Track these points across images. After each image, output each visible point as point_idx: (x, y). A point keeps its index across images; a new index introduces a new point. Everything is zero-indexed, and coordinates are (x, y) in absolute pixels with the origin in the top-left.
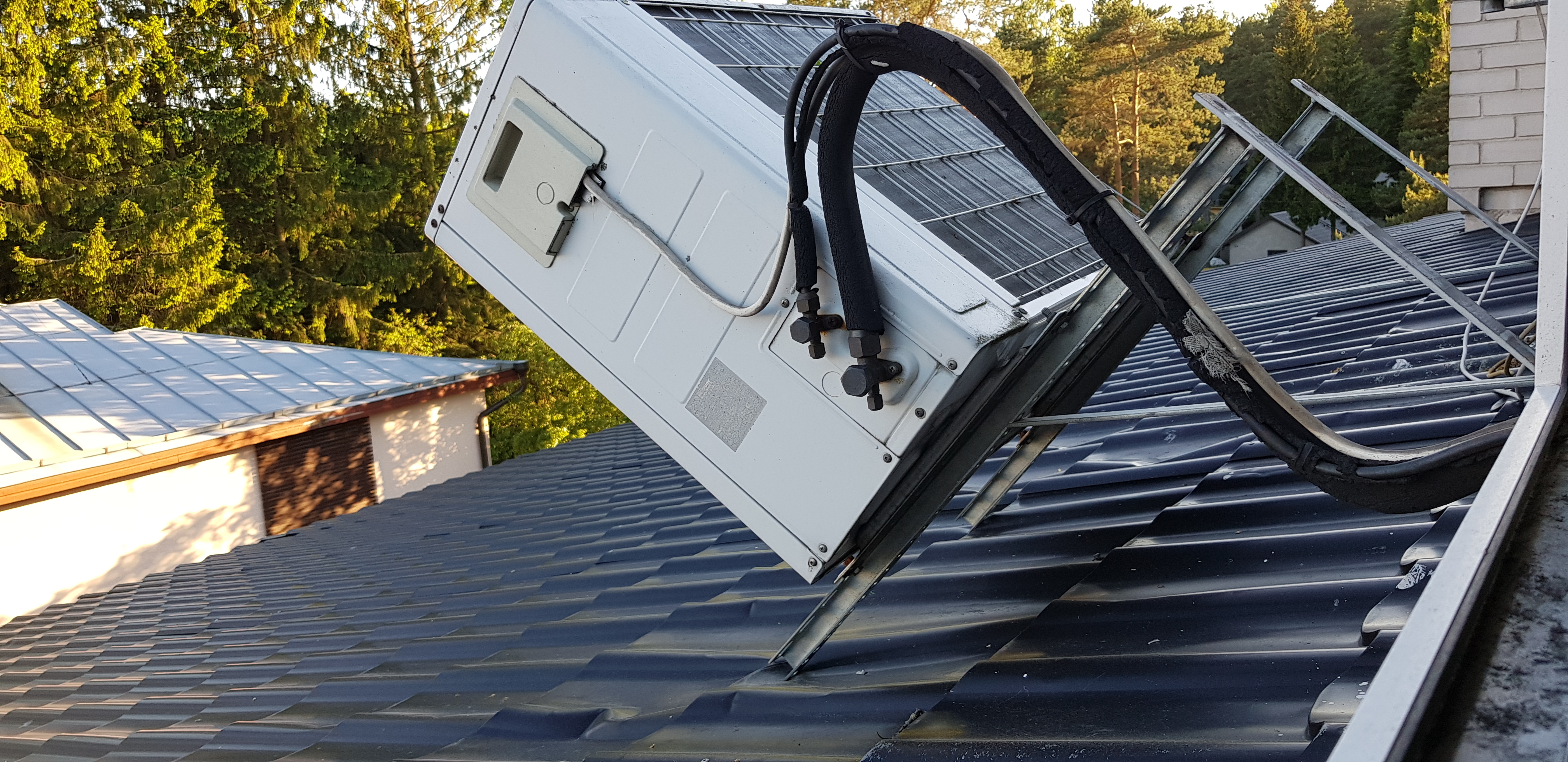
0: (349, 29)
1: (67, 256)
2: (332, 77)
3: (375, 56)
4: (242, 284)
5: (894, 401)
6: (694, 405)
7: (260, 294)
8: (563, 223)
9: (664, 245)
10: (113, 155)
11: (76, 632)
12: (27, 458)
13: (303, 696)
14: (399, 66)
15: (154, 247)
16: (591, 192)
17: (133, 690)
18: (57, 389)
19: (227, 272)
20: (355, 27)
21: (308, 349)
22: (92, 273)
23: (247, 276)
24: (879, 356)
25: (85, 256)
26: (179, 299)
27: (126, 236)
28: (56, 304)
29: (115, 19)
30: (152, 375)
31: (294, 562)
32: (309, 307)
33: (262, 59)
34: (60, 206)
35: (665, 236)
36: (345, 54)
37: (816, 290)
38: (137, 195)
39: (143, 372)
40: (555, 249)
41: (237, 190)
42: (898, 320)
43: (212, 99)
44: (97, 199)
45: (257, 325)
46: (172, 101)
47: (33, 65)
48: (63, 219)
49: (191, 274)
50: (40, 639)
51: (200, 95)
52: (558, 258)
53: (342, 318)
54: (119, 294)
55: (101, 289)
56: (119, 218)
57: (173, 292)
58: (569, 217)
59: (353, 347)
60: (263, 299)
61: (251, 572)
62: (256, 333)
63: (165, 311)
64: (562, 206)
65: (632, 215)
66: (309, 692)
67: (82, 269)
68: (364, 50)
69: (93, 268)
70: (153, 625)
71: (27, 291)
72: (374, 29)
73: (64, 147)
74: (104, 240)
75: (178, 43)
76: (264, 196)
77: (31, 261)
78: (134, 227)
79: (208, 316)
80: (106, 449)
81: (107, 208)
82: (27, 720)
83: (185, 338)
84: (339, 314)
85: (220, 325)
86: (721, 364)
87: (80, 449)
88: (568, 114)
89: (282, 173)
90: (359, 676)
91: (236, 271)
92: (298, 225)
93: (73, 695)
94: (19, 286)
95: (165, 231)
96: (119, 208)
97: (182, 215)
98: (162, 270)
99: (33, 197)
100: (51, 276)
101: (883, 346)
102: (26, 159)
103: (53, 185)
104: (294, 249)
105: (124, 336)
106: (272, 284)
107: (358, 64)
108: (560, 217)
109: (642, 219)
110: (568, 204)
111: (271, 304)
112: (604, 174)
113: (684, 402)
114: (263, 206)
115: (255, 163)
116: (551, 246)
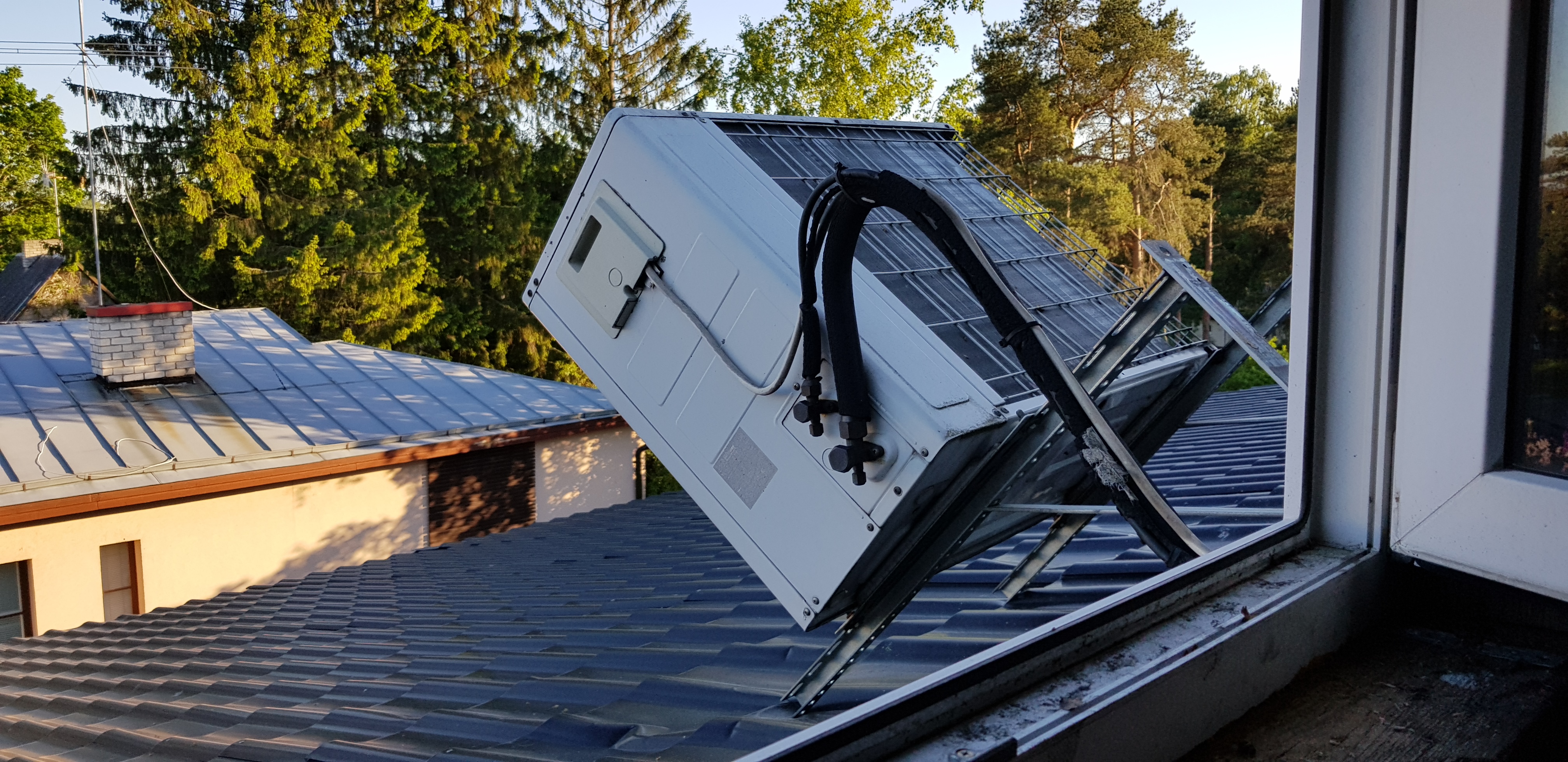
0: (556, 75)
1: (280, 268)
2: (537, 119)
3: (578, 100)
4: (436, 306)
5: (878, 479)
6: (720, 466)
7: (450, 316)
8: (627, 303)
9: (705, 328)
10: (332, 178)
11: (272, 617)
12: (220, 453)
13: (404, 692)
14: (600, 111)
15: (359, 266)
16: (652, 279)
18: (255, 392)
19: (424, 294)
20: (562, 72)
21: (489, 374)
22: (302, 285)
23: (442, 299)
24: (864, 439)
25: (297, 270)
26: (377, 315)
27: (334, 254)
28: (264, 314)
29: (347, 53)
31: (438, 574)
32: (495, 331)
33: (475, 98)
34: (278, 222)
35: (707, 321)
36: (551, 97)
37: (820, 378)
38: (350, 217)
39: (334, 382)
40: (621, 323)
41: (441, 219)
42: (884, 410)
43: (425, 132)
44: (312, 217)
45: (446, 345)
46: (389, 132)
47: (269, 93)
48: (280, 234)
49: (392, 294)
50: (206, 622)
51: (415, 128)
52: (623, 331)
53: (525, 344)
54: (323, 307)
55: (308, 301)
56: (332, 237)
57: (375, 308)
58: (632, 297)
59: (531, 374)
60: (453, 322)
61: (398, 579)
62: (443, 354)
63: (364, 326)
64: (627, 289)
65: (682, 301)
66: (409, 689)
67: (293, 281)
68: (568, 94)
71: (241, 297)
72: (579, 75)
73: (289, 169)
74: (317, 256)
75: (401, 78)
76: (464, 226)
77: (249, 271)
78: (343, 246)
79: (403, 335)
80: (292, 452)
81: (322, 227)
82: (179, 691)
83: (375, 354)
84: (523, 340)
85: (412, 344)
86: (744, 434)
87: (269, 449)
88: (639, 213)
89: (483, 205)
90: (456, 679)
91: (431, 295)
92: (493, 255)
94: (234, 293)
95: (370, 252)
96: (333, 228)
97: (387, 238)
98: (366, 288)
99: (255, 212)
100: (264, 286)
101: (870, 430)
102: (254, 178)
103: (275, 202)
104: (485, 275)
105: (321, 348)
106: (463, 308)
107: (562, 107)
108: (624, 298)
109: (690, 305)
110: (632, 287)
111: (461, 328)
112: (663, 265)
113: (712, 463)
114: (462, 234)
115: (460, 194)
116: (617, 322)
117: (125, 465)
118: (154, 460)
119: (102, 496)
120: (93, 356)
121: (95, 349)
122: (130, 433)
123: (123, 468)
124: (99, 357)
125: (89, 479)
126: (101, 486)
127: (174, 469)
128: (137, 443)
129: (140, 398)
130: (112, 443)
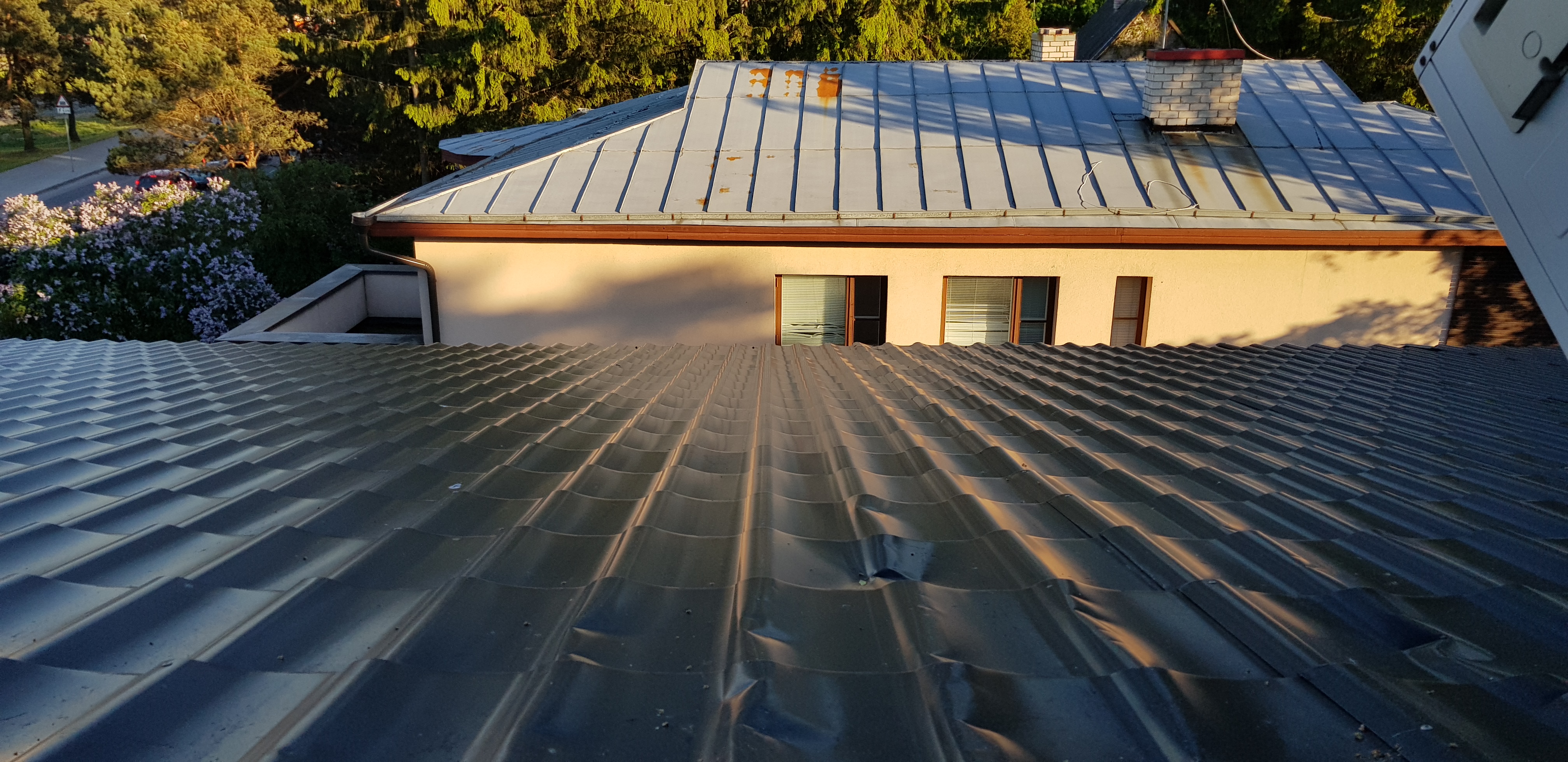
1: (1353, 17)
11: (1258, 379)
12: (1242, 206)
17: (1291, 454)
18: (1290, 148)
22: (1372, 37)
25: (1371, 19)
28: (1319, 66)
30: (1384, 152)
39: (1376, 147)
40: (1526, 113)
52: (1527, 124)
54: (1392, 62)
55: (1376, 55)
64: (1545, 63)
67: (1363, 33)
69: (1374, 33)
70: (1329, 398)
77: (1318, 18)
80: (1314, 216)
87: (1291, 209)
93: (1235, 436)
100: (1332, 36)
105: (1371, 107)
108: (1540, 75)
116: (1522, 109)
117: (1151, 206)
118: (1178, 204)
119: (1126, 231)
120: (1145, 97)
121: (1148, 91)
122: (1162, 176)
123: (1149, 208)
124: (1150, 99)
125: (1118, 214)
126: (1126, 222)
127: (1194, 216)
128: (1167, 185)
129: (1179, 143)
130: (1145, 183)
